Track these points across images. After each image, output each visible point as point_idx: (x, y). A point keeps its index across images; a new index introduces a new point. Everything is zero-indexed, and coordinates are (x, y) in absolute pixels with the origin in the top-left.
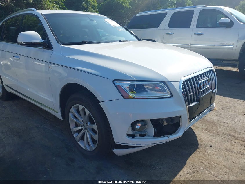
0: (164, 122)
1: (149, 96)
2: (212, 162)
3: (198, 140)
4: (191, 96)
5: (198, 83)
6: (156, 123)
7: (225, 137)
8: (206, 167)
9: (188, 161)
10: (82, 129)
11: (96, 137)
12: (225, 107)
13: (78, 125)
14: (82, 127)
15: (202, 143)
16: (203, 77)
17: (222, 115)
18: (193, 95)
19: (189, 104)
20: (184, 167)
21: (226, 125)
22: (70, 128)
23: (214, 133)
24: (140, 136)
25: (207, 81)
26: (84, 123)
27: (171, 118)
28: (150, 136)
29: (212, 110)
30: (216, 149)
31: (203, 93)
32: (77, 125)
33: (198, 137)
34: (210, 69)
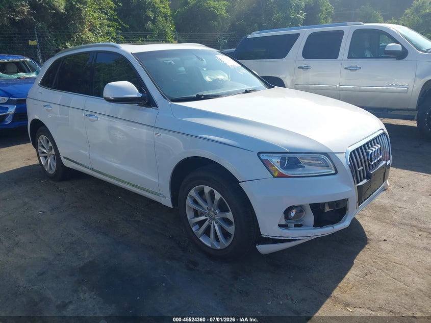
0: (326, 207)
1: (305, 173)
2: (390, 261)
3: (366, 232)
4: (360, 172)
5: (368, 153)
6: (317, 208)
7: (403, 227)
8: (381, 268)
9: (355, 261)
10: (207, 219)
11: (231, 230)
12: (400, 184)
13: (199, 214)
14: (206, 216)
15: (371, 237)
16: (373, 144)
17: (396, 197)
18: (363, 170)
19: (358, 183)
20: (352, 268)
21: (404, 211)
22: (187, 219)
23: (388, 223)
24: (296, 226)
25: (379, 150)
26: (210, 210)
27: (336, 201)
28: (307, 226)
29: (385, 190)
30: (393, 245)
31: (374, 166)
32: (197, 214)
33: (365, 229)
34: (382, 131)
